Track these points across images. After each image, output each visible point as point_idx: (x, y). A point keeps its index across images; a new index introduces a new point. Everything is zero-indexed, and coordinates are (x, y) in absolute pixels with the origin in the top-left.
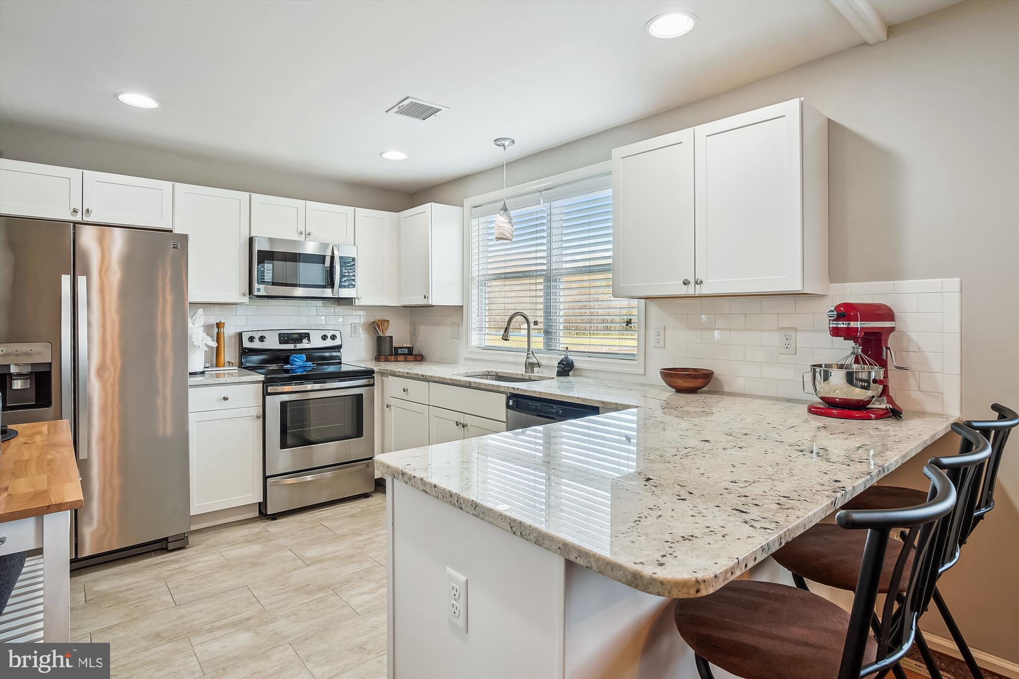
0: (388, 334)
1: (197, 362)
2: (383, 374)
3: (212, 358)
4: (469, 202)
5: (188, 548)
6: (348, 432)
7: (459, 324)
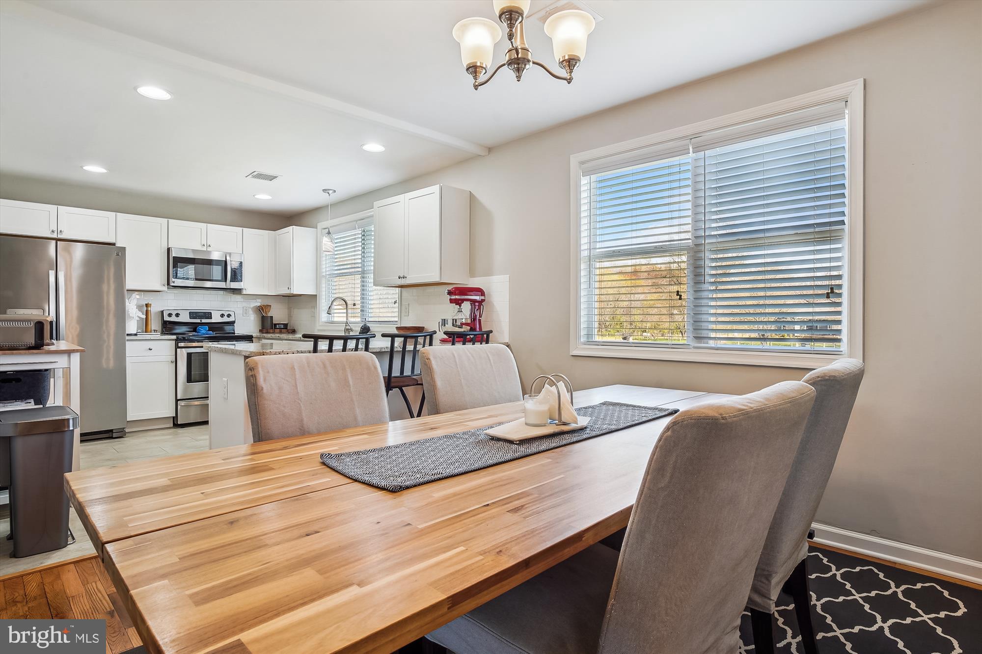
0: (270, 314)
1: (132, 327)
2: (259, 338)
3: (143, 326)
4: (321, 225)
5: (126, 437)
7: (314, 307)
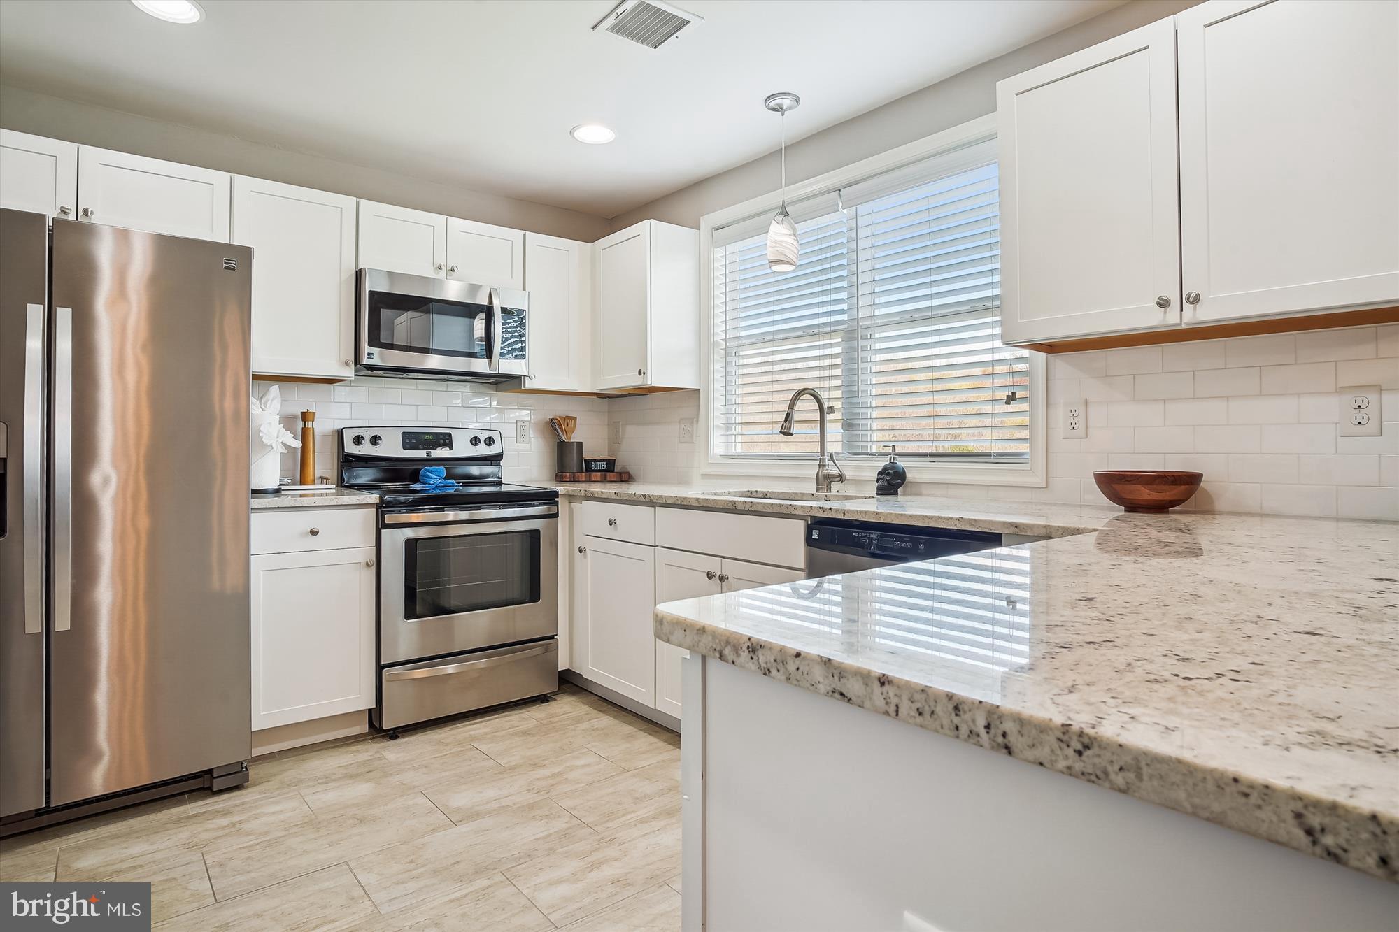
0: (575, 438)
1: (267, 471)
2: (571, 498)
3: (295, 469)
4: (708, 221)
5: (247, 787)
6: (515, 593)
7: (693, 419)
